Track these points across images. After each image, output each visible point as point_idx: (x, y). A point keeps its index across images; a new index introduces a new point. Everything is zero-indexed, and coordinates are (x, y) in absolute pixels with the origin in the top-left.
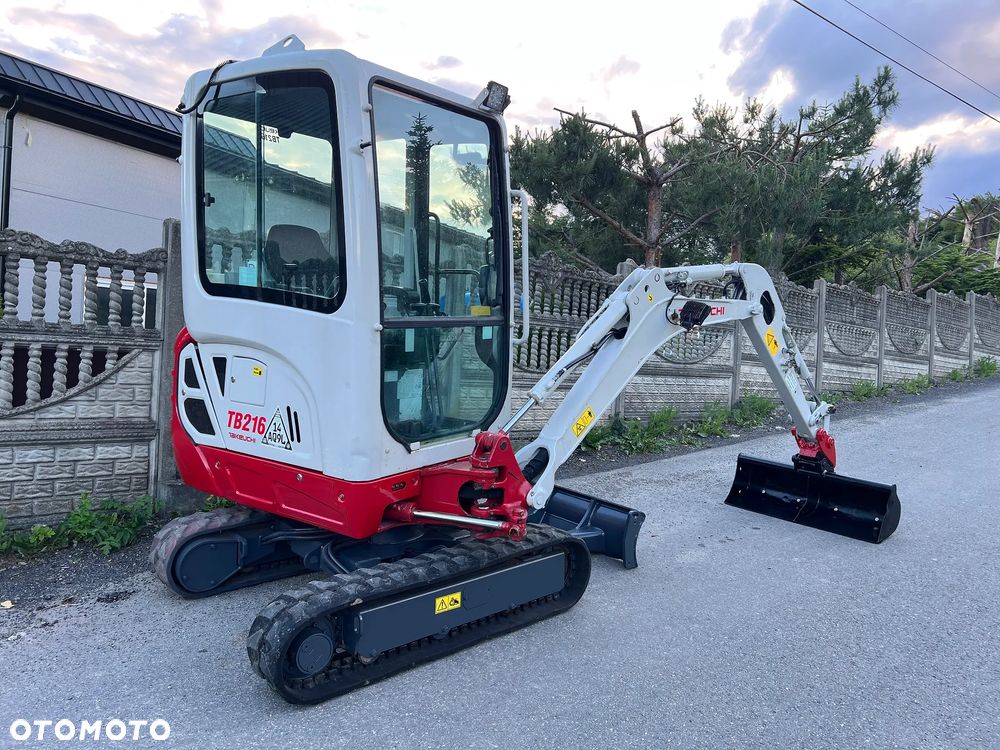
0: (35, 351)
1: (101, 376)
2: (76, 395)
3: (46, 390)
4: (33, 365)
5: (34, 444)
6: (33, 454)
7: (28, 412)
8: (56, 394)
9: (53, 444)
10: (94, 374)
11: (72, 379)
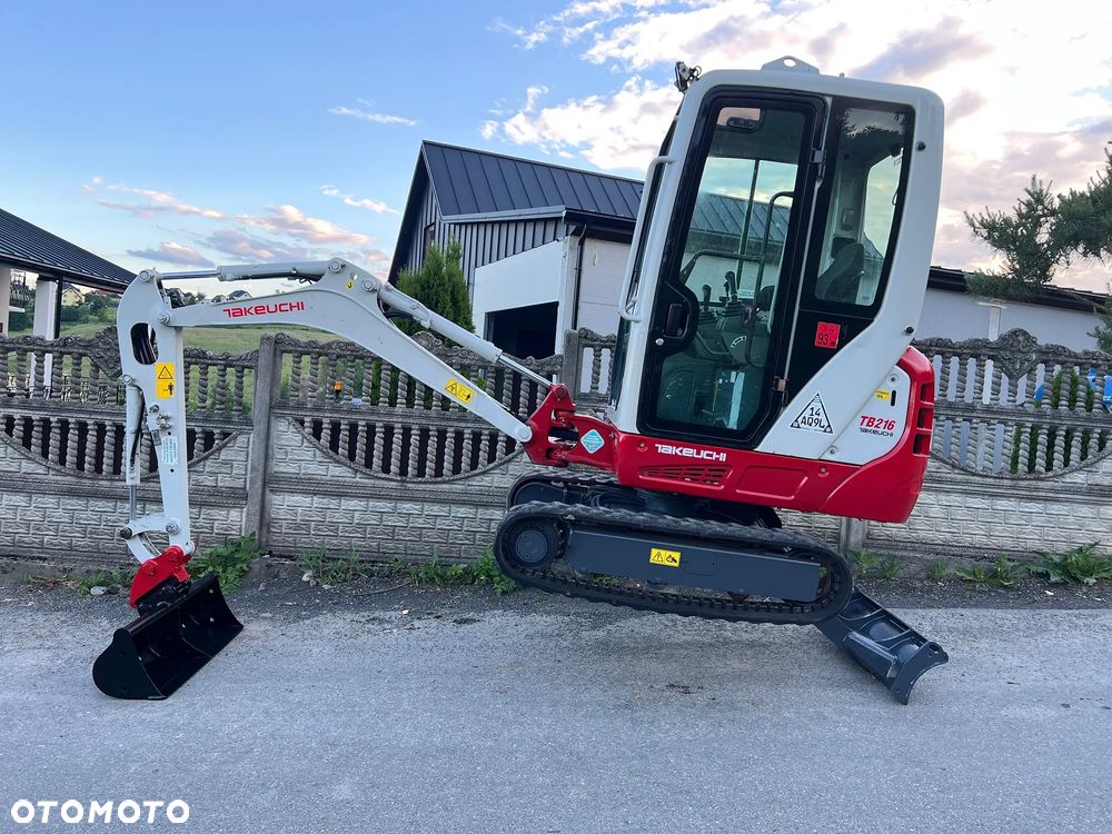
0: (467, 434)
1: (511, 455)
2: (492, 469)
3: (474, 464)
4: (467, 445)
5: (463, 503)
6: (462, 511)
7: (460, 479)
8: (480, 468)
9: (476, 505)
10: (506, 454)
11: (492, 458)
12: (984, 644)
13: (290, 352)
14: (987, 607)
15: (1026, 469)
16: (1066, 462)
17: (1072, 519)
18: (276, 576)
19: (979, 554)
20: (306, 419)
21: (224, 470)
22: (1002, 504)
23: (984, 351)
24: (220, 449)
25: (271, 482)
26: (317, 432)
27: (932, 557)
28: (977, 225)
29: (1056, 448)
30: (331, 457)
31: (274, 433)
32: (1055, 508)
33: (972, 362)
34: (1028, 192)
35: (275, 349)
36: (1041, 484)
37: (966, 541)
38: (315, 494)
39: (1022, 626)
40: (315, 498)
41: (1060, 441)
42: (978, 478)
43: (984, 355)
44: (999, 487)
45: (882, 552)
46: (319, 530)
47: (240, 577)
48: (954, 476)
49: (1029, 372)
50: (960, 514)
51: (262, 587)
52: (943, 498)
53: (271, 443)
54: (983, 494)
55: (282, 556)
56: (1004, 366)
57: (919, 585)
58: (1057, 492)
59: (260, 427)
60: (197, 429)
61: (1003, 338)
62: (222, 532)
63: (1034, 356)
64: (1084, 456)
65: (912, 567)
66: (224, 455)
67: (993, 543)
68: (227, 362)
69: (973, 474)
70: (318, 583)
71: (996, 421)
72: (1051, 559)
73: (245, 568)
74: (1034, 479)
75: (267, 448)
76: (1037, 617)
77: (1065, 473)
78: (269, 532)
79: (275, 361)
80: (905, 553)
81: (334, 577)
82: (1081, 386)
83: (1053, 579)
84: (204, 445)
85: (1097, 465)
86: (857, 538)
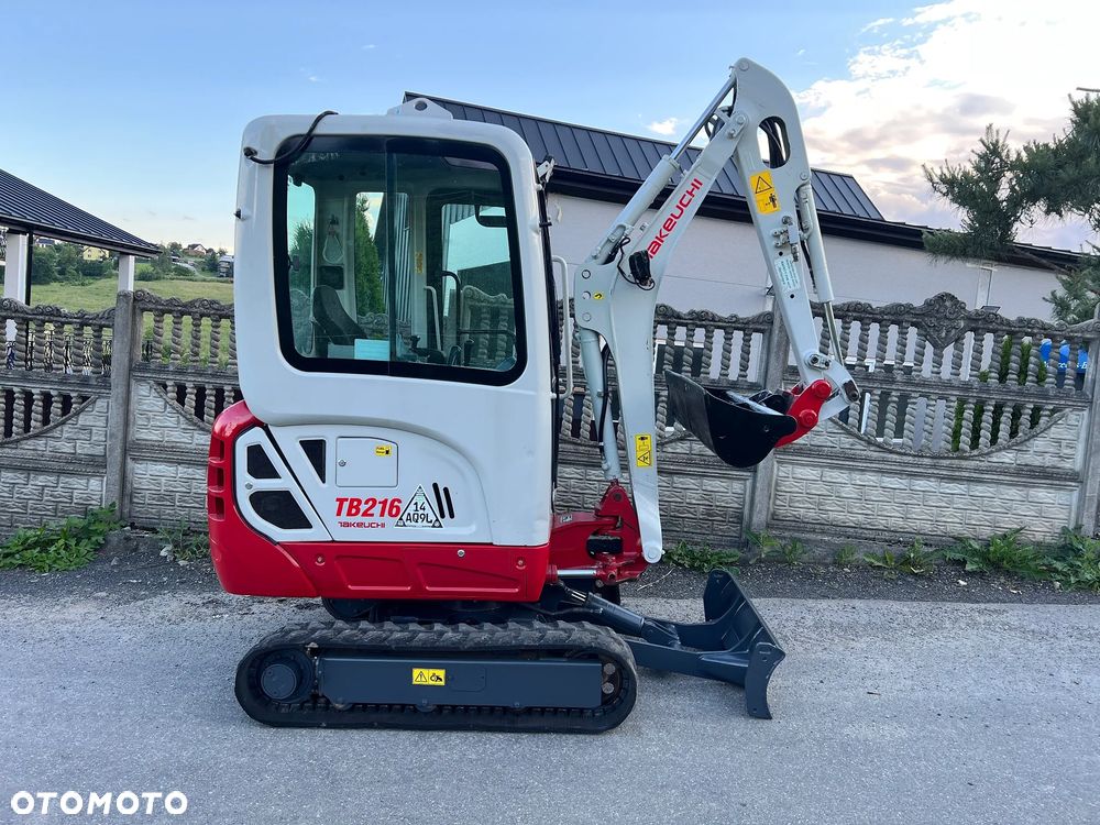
12: (861, 644)
13: (150, 310)
14: (886, 598)
15: (949, 447)
16: (994, 440)
17: (997, 502)
18: (136, 549)
19: (894, 538)
20: (169, 383)
21: (83, 437)
22: (921, 484)
23: (906, 317)
24: (77, 414)
25: (132, 450)
26: (181, 397)
27: (842, 540)
28: (936, 180)
29: (983, 425)
30: (195, 424)
31: (134, 398)
32: (979, 490)
33: (894, 329)
34: (983, 142)
35: (134, 308)
36: (964, 463)
37: (881, 523)
38: (179, 464)
39: (914, 623)
40: (180, 468)
41: (987, 417)
42: (895, 456)
43: (906, 321)
44: (918, 466)
45: (786, 534)
46: (184, 501)
47: (95, 550)
48: (869, 453)
49: (956, 341)
50: (874, 494)
51: (114, 562)
52: (858, 478)
53: (131, 408)
54: (900, 473)
55: (144, 529)
56: (928, 334)
57: (822, 570)
58: (982, 472)
59: (117, 391)
60: (53, 393)
61: (928, 303)
62: (81, 501)
63: (962, 324)
64: (1013, 433)
65: (818, 551)
66: (82, 420)
67: (912, 525)
68: (83, 321)
69: (891, 452)
70: (175, 558)
71: (917, 395)
72: (970, 545)
73: (101, 539)
74: (957, 458)
75: (127, 412)
76: (936, 611)
77: (992, 452)
78: (131, 502)
79: (134, 321)
80: (812, 536)
81: (194, 552)
82: (1013, 357)
83: (969, 567)
84: (62, 409)
85: (1027, 443)
86: (760, 518)
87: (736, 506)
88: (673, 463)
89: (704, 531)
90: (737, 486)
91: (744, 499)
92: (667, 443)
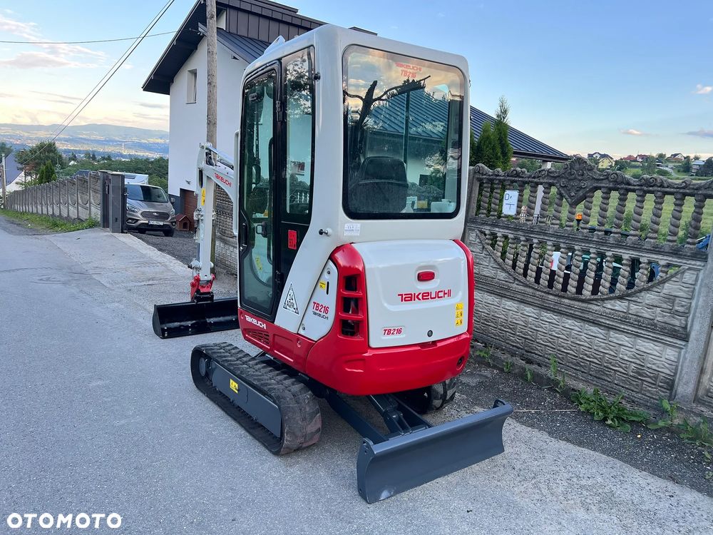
86: (685, 388)
87: (668, 372)
88: (609, 318)
89: (632, 388)
90: (670, 353)
91: (677, 366)
92: (607, 299)
